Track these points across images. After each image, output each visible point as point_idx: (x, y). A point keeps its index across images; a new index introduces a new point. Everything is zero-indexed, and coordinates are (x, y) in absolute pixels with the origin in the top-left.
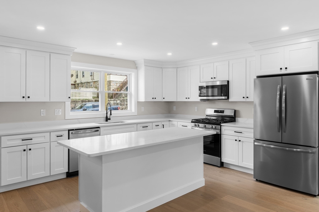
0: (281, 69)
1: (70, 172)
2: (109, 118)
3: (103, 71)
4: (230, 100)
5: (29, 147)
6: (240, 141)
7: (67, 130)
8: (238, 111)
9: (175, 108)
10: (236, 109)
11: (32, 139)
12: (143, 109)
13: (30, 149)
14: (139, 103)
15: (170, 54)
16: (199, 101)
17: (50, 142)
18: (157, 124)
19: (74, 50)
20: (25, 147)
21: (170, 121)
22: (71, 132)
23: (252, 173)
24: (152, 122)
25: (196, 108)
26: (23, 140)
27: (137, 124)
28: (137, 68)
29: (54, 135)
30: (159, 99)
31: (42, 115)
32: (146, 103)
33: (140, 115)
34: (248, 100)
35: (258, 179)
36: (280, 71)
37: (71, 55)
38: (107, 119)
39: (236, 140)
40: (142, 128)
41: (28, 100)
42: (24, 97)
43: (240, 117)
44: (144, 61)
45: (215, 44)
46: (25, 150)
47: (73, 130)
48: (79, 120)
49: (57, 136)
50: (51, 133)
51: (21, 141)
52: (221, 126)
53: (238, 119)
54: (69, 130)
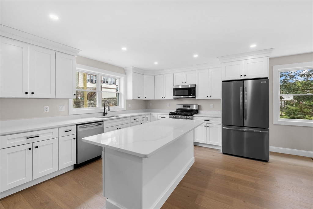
0: (241, 76)
1: (78, 164)
2: (106, 113)
3: (100, 74)
4: (197, 98)
5: (35, 145)
6: (208, 126)
7: (75, 125)
8: (200, 106)
9: (151, 105)
10: (199, 105)
11: (39, 136)
12: (130, 105)
13: (37, 147)
14: (127, 101)
15: (156, 63)
16: (173, 99)
17: (58, 137)
18: (143, 116)
19: (78, 52)
20: (30, 146)
21: (151, 114)
22: (78, 126)
23: (221, 149)
24: (140, 115)
25: (168, 105)
26: (27, 138)
27: (130, 117)
28: (125, 74)
29: (62, 130)
30: (142, 98)
31: (45, 111)
32: (134, 100)
33: (128, 110)
34: (210, 98)
35: (224, 153)
36: (244, 77)
37: (76, 56)
38: (105, 114)
39: (205, 126)
40: (133, 120)
41: (32, 96)
42: (26, 93)
43: (201, 110)
44: (133, 68)
45: (196, 56)
46: (30, 149)
47: (80, 124)
48: (81, 116)
49: (65, 131)
50: (59, 129)
51: (26, 140)
52: (193, 116)
53: (200, 111)
54: (77, 125)
